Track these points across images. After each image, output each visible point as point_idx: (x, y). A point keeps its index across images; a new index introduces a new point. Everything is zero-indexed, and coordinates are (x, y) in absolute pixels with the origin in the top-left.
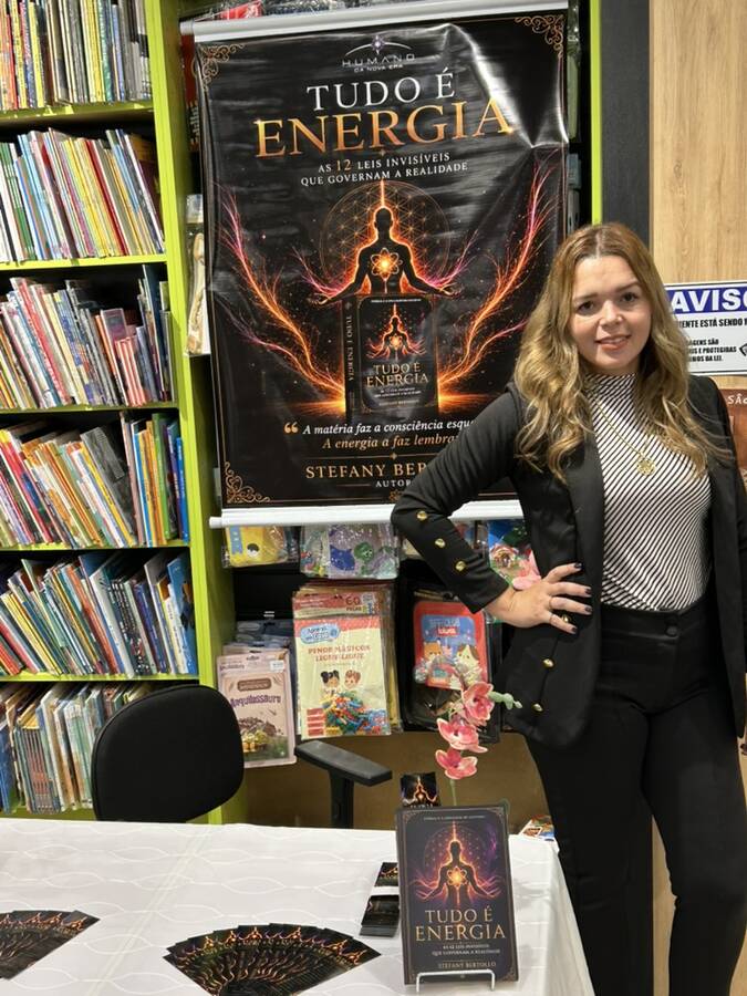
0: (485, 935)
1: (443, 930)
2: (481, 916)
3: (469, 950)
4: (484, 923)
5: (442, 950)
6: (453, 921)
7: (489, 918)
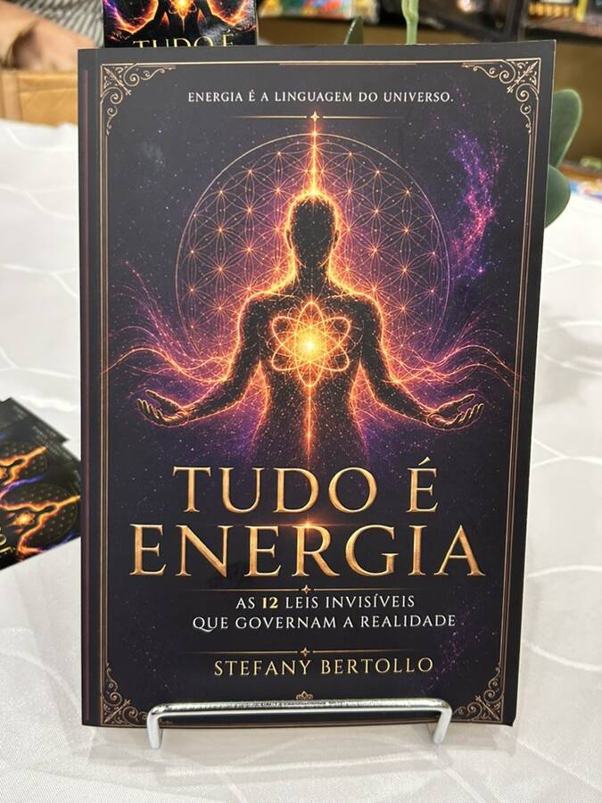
0: (404, 562)
1: (240, 540)
2: (394, 492)
3: (340, 614)
4: (404, 522)
5: (233, 613)
6: (280, 507)
7: (423, 500)
